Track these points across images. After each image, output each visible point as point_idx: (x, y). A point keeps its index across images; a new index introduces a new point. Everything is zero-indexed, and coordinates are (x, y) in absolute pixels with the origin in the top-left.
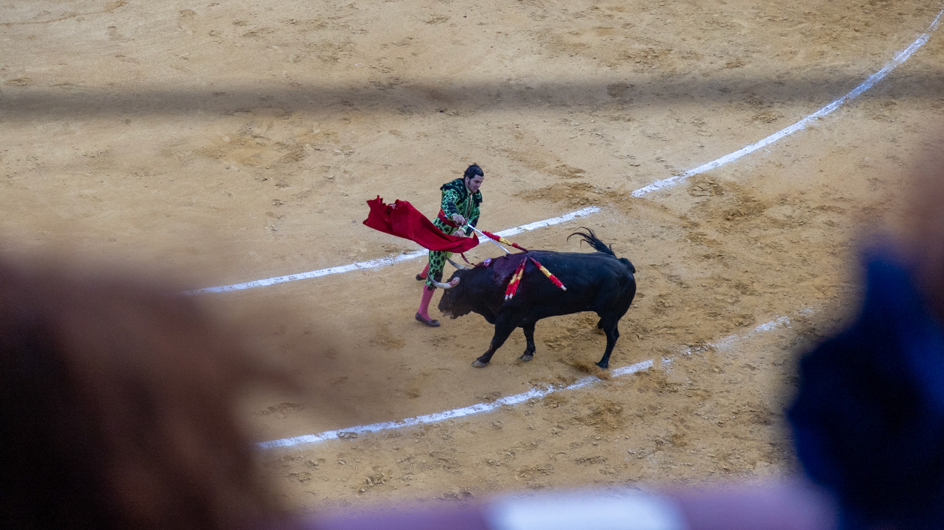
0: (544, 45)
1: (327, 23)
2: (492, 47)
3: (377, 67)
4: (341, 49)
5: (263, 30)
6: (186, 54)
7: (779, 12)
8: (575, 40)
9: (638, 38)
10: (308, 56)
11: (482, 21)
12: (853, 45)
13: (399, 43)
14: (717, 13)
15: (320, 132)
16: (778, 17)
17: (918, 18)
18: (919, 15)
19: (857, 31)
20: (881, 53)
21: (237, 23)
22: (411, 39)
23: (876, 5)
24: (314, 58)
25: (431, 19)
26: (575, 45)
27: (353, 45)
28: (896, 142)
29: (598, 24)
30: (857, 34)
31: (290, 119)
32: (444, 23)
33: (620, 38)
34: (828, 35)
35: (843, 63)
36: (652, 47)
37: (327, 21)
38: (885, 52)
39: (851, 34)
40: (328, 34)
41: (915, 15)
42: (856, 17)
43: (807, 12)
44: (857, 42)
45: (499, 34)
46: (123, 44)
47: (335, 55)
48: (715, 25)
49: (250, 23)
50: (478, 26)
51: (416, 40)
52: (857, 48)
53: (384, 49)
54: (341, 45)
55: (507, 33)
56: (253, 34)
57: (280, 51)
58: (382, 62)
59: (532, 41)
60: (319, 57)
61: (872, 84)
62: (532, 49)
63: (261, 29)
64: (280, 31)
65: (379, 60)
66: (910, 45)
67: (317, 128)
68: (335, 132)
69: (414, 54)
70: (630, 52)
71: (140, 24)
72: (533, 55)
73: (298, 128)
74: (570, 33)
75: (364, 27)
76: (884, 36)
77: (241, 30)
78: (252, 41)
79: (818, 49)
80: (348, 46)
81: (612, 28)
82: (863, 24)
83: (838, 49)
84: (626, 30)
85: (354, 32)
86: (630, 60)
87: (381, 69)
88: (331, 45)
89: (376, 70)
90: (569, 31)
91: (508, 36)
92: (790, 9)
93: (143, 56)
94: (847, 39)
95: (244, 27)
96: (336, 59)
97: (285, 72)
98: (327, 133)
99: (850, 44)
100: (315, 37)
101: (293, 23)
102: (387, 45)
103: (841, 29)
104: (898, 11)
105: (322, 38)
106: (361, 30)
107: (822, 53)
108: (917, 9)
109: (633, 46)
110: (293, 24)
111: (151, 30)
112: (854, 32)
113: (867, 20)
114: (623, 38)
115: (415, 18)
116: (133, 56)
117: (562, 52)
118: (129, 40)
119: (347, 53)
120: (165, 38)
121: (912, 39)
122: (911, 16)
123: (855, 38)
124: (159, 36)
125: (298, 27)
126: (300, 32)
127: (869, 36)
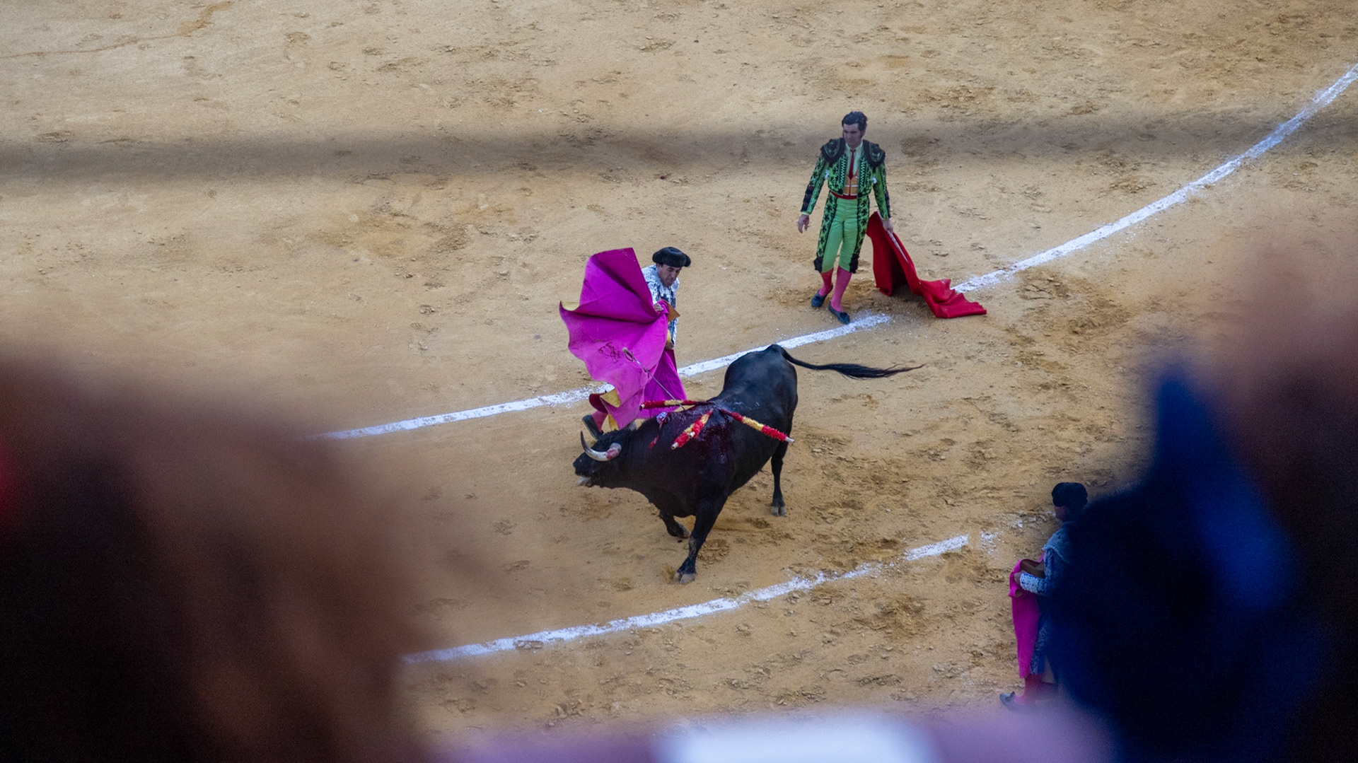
0: (811, 82)
1: (498, 51)
2: (734, 85)
3: (571, 113)
4: (518, 89)
5: (405, 60)
6: (295, 97)
7: (1148, 33)
8: (855, 74)
9: (945, 70)
10: (470, 98)
11: (721, 48)
12: (1255, 81)
13: (602, 80)
14: (1059, 35)
15: (488, 208)
16: (1146, 41)
17: (1348, 42)
18: (1349, 38)
19: (1260, 60)
20: (1294, 93)
21: (369, 52)
22: (619, 73)
23: (1288, 22)
24: (480, 102)
25: (648, 45)
26: (855, 82)
27: (535, 82)
28: (1317, 221)
29: (887, 51)
30: (1261, 65)
31: (445, 190)
32: (666, 51)
33: (919, 72)
34: (1218, 66)
35: (1242, 106)
36: (966, 84)
37: (498, 48)
38: (1301, 91)
39: (1252, 64)
40: (500, 67)
41: (1344, 38)
42: (1259, 41)
43: (1188, 32)
44: (1261, 76)
45: (745, 67)
46: (205, 82)
47: (509, 98)
48: (1056, 53)
49: (388, 51)
50: (715, 55)
51: (626, 75)
52: (1261, 85)
53: (580, 88)
54: (518, 83)
55: (757, 64)
56: (391, 67)
57: (431, 91)
58: (577, 107)
59: (792, 76)
60: (486, 100)
61: (1282, 138)
62: (792, 88)
63: (403, 60)
64: (430, 63)
65: (573, 104)
66: (1337, 81)
67: (483, 203)
68: (510, 207)
69: (623, 95)
70: (934, 91)
71: (229, 53)
72: (794, 97)
73: (457, 202)
74: (847, 64)
75: (551, 57)
76: (1299, 68)
77: (375, 61)
78: (390, 77)
79: (1205, 86)
80: (528, 83)
81: (907, 57)
82: (1269, 50)
83: (1233, 87)
84: (928, 60)
85: (537, 63)
86: (933, 103)
87: (576, 116)
88: (503, 83)
89: (568, 119)
90: (846, 61)
91: (757, 69)
92: (1163, 30)
93: (234, 99)
94: (1246, 72)
95: (379, 56)
96: (511, 103)
97: (438, 121)
98: (497, 208)
99: (1250, 79)
100: (480, 71)
101: (449, 50)
102: (584, 82)
103: (1238, 58)
104: (1320, 32)
105: (491, 72)
106: (547, 61)
107: (1211, 93)
108: (1347, 29)
109: (937, 83)
110: (450, 53)
111: (246, 62)
112: (1256, 62)
113: (1275, 44)
114: (924, 72)
115: (624, 44)
116: (220, 100)
117: (836, 91)
118: (214, 76)
119: (528, 94)
120: (265, 73)
121: (1339, 72)
122: (1338, 38)
123: (1258, 71)
124: (258, 71)
125: (456, 57)
126: (460, 63)
127: (1277, 67)
